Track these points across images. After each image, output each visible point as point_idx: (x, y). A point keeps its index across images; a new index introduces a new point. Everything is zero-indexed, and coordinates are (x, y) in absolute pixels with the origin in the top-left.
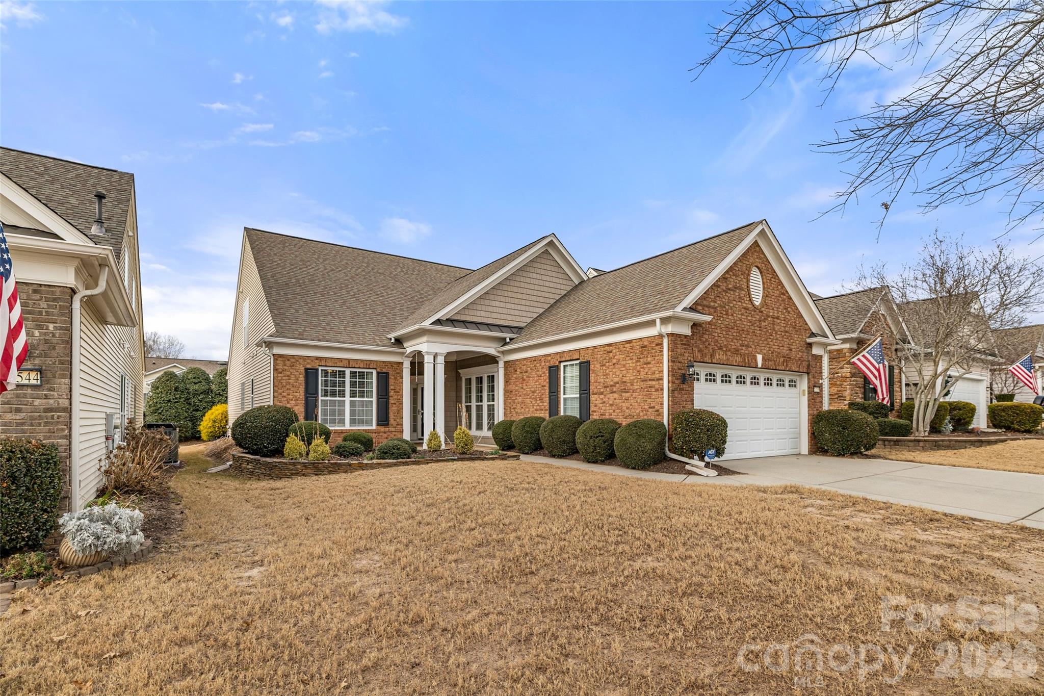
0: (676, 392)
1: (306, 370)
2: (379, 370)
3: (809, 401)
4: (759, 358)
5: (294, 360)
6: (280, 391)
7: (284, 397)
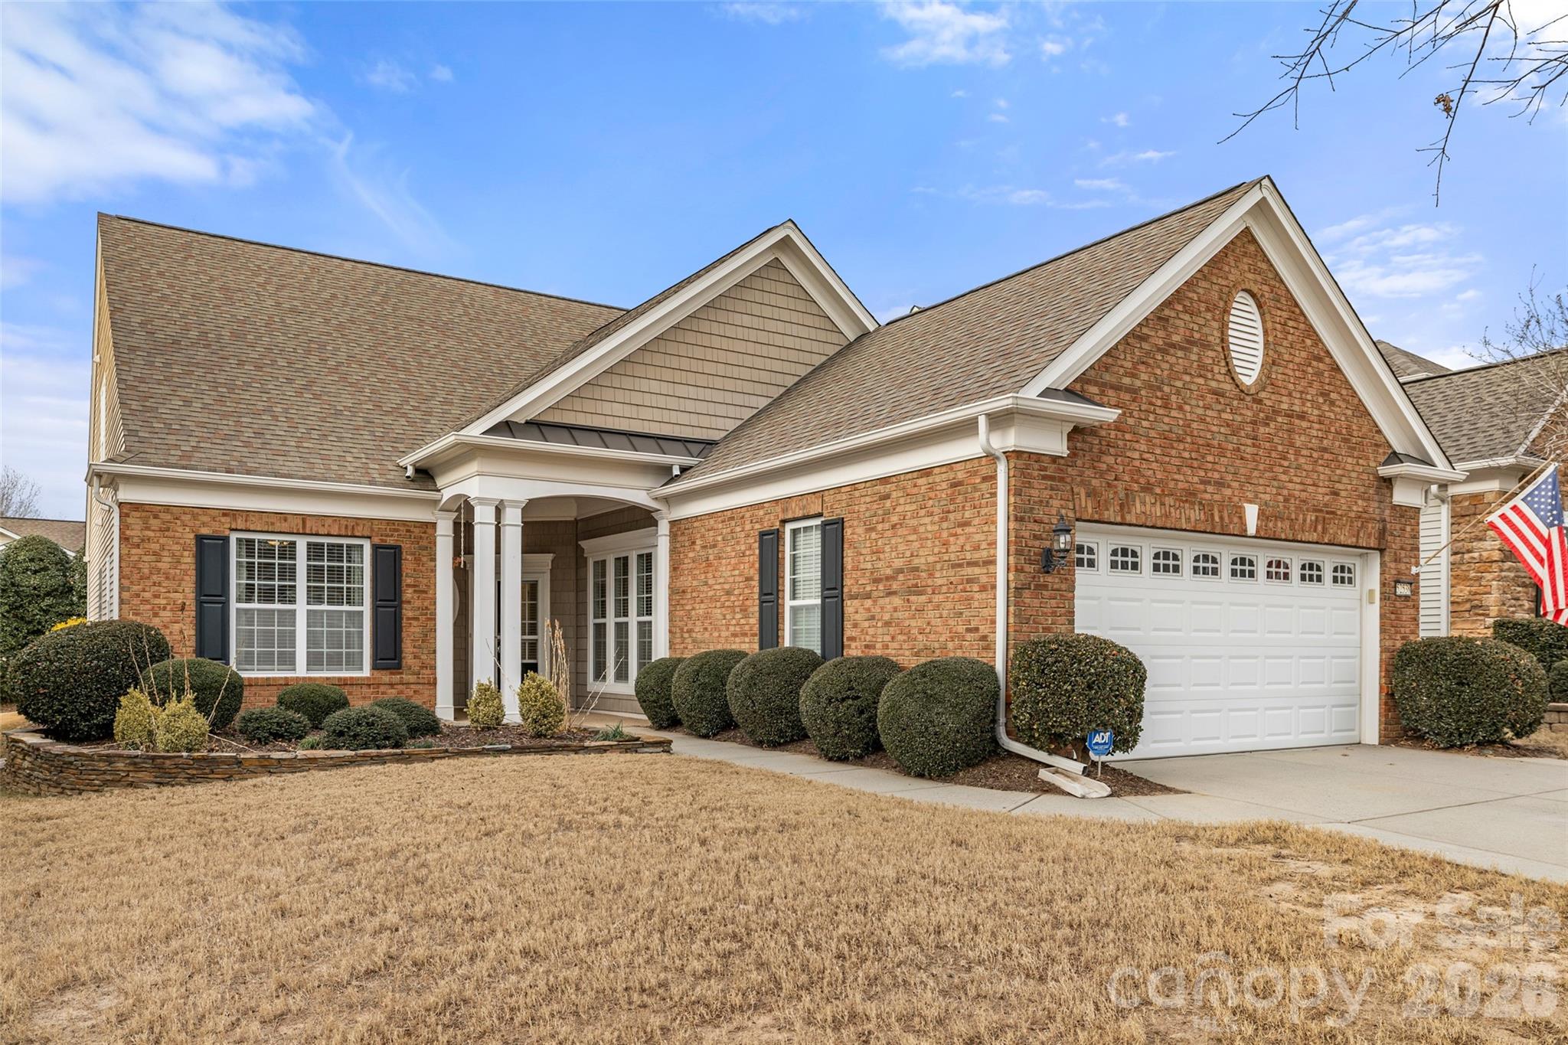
0: (1026, 593)
1: (200, 539)
2: (376, 540)
3: (1382, 616)
4: (1251, 512)
5: (168, 517)
6: (135, 588)
7: (146, 601)
